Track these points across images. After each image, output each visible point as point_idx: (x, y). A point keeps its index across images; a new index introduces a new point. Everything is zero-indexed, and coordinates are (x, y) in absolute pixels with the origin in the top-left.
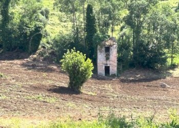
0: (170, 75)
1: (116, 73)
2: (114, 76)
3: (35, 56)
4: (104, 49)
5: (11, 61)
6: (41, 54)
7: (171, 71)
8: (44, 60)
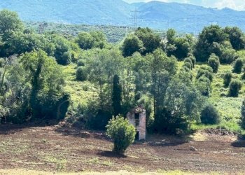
0: (191, 139)
1: (144, 137)
2: (143, 141)
3: (64, 122)
4: (134, 116)
5: (43, 128)
6: (70, 121)
7: (191, 136)
8: (74, 126)
